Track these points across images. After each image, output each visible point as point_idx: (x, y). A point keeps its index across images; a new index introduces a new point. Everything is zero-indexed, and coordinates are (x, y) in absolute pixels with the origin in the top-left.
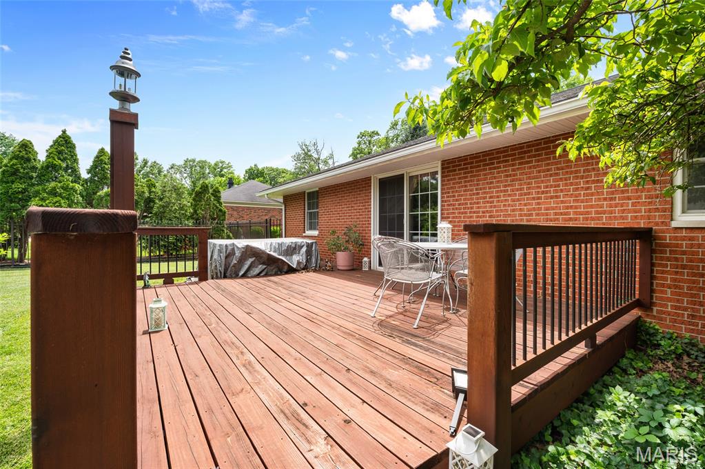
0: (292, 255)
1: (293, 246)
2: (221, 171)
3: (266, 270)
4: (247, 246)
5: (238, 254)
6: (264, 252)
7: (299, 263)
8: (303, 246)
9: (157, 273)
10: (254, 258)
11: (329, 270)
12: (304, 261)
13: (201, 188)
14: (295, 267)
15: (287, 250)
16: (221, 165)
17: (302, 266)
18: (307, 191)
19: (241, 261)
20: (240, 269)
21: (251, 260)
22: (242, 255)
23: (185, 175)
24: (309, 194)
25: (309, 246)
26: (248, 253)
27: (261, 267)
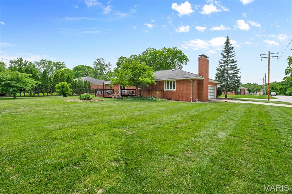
16: (59, 63)
23: (41, 67)
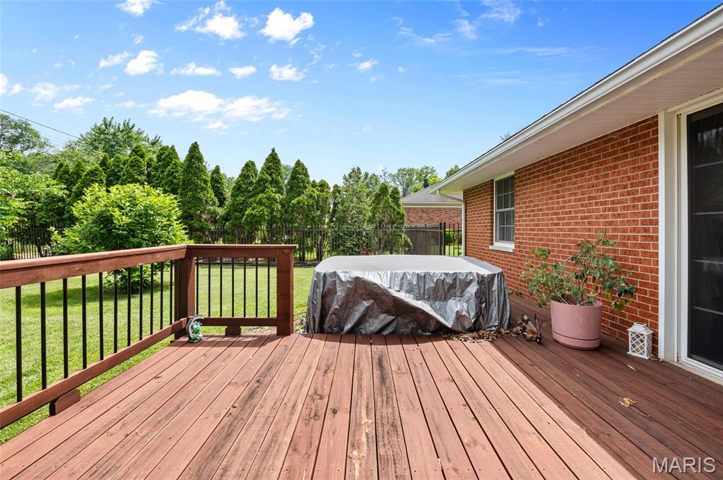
0: (446, 299)
1: (449, 281)
2: (426, 176)
3: (394, 325)
4: (357, 279)
5: (340, 293)
6: (385, 293)
7: (459, 317)
8: (471, 281)
9: (218, 316)
10: (371, 301)
11: (530, 340)
12: (473, 314)
13: (380, 190)
14: (449, 324)
15: (436, 289)
16: (425, 171)
17: (467, 325)
18: (496, 179)
19: (348, 304)
20: (346, 320)
21: (366, 304)
22: (347, 295)
24: (499, 183)
25: (485, 283)
26: (360, 291)
27: (384, 318)
